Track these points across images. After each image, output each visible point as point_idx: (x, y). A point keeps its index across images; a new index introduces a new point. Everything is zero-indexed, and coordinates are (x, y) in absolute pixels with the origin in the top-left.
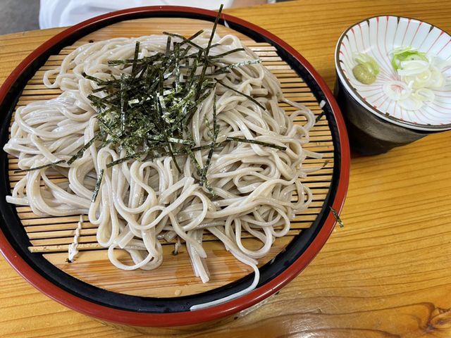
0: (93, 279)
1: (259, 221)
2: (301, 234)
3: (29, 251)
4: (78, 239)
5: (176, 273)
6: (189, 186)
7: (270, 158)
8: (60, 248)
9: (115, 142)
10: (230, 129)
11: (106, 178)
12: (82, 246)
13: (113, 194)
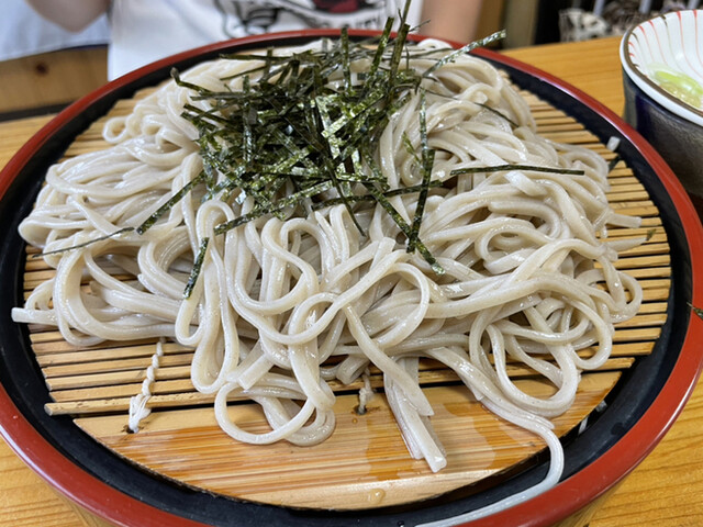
0: (179, 467)
1: (540, 330)
2: (634, 365)
3: (46, 414)
4: (151, 386)
5: (367, 451)
6: (385, 254)
7: (548, 200)
8: (110, 405)
9: (233, 186)
10: (453, 159)
11: (213, 253)
12: (159, 400)
13: (228, 279)
